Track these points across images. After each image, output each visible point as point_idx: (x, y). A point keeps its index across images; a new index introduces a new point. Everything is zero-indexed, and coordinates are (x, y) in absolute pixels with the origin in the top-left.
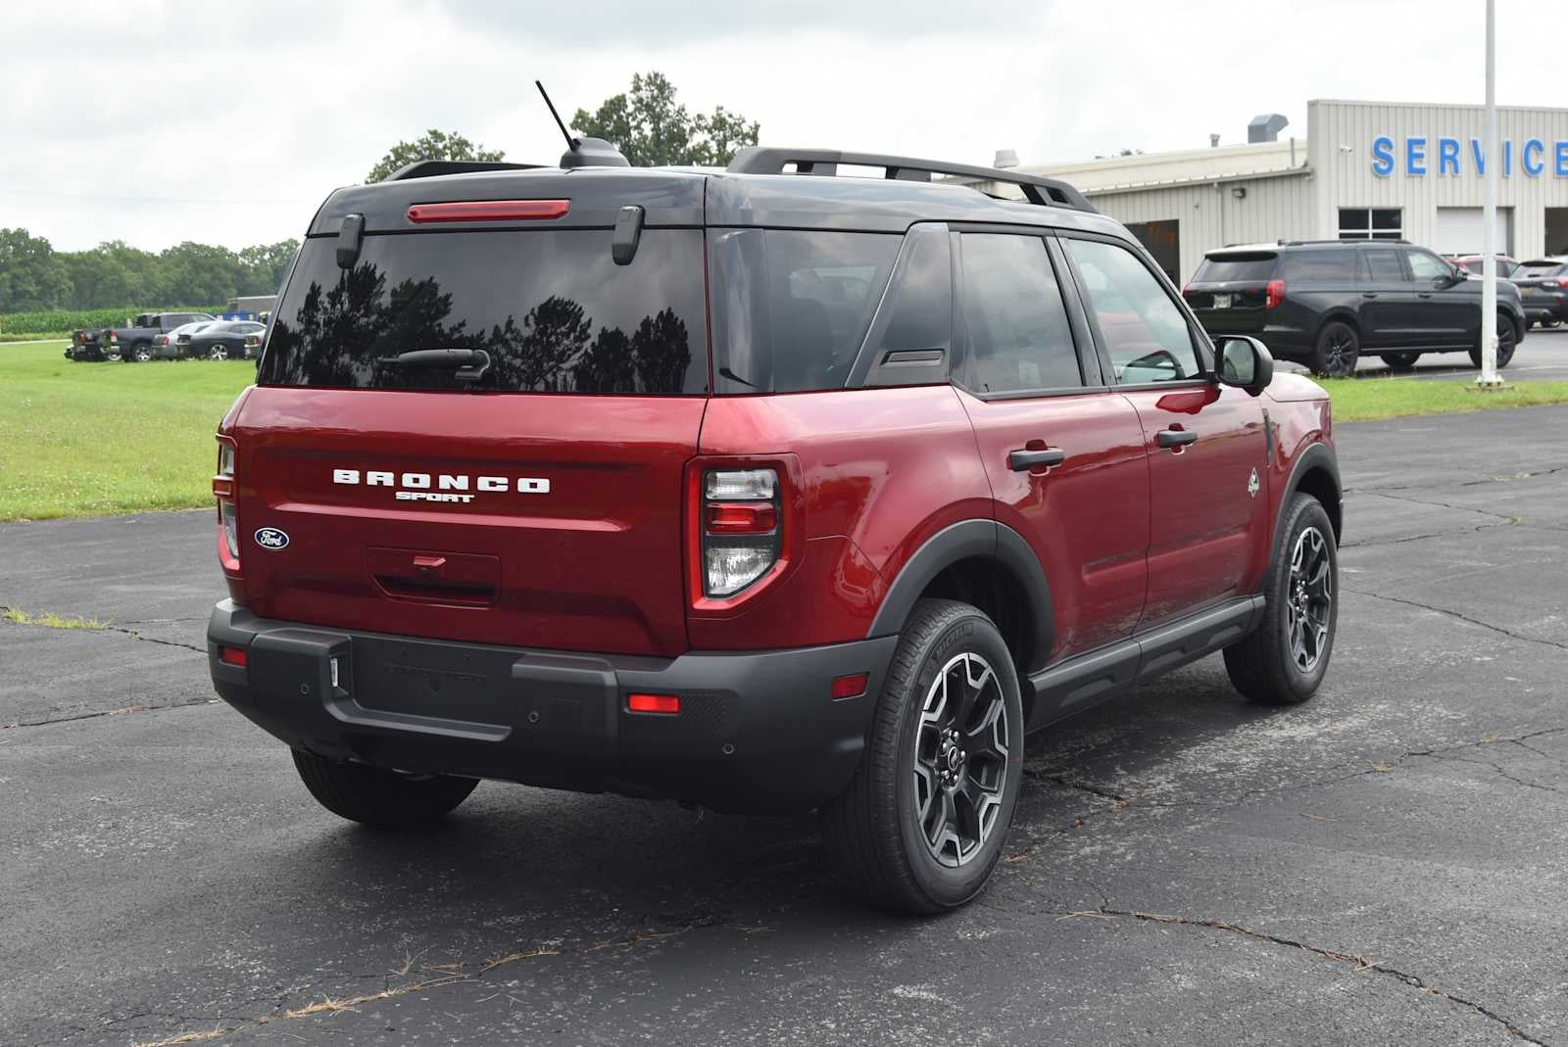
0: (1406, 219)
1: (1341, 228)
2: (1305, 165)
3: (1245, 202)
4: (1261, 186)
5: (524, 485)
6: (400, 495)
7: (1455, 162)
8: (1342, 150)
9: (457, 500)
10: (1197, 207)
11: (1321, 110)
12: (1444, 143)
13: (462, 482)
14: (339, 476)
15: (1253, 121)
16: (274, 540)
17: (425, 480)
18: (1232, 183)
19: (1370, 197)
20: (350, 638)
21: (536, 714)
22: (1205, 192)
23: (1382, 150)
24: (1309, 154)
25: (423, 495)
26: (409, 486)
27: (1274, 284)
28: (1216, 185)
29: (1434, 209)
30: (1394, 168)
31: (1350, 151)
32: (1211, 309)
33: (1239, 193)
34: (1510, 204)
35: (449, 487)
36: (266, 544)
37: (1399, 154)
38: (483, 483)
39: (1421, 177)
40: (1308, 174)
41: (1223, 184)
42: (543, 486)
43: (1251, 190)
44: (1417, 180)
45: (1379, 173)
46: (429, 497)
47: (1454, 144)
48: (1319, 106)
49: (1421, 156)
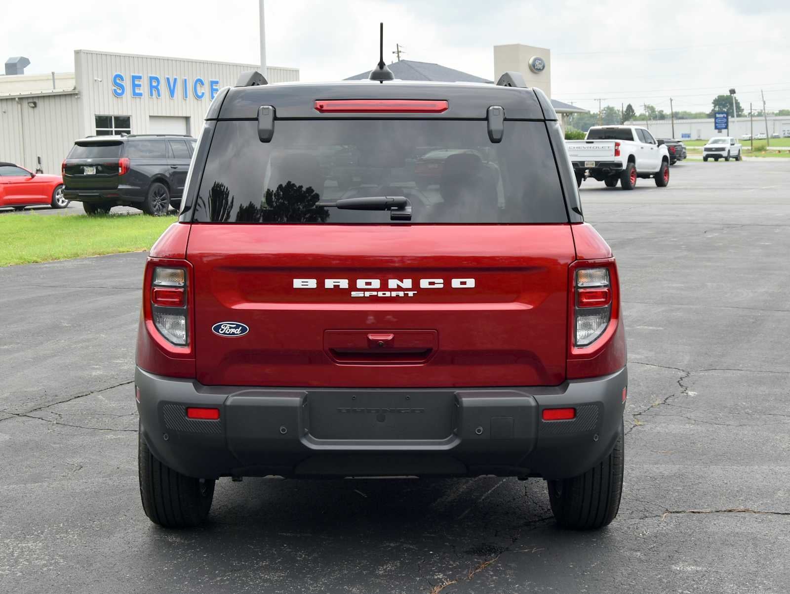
0: (133, 122)
1: (97, 127)
2: (75, 89)
3: (36, 110)
4: (47, 101)
5: (456, 283)
6: (354, 294)
7: (158, 90)
8: (95, 80)
9: (403, 295)
10: (5, 112)
11: (82, 55)
12: (151, 79)
13: (407, 283)
14: (298, 283)
15: (8, 61)
16: (233, 330)
17: (376, 283)
18: (27, 98)
19: (113, 109)
20: (307, 393)
21: (481, 428)
22: (9, 103)
23: (118, 81)
24: (76, 82)
25: (375, 293)
26: (363, 288)
27: (123, 160)
28: (17, 99)
29: (148, 118)
30: (125, 93)
31: (101, 81)
32: (82, 175)
33: (32, 105)
34: (188, 115)
35: (396, 287)
36: (224, 333)
37: (127, 84)
38: (424, 283)
39: (140, 98)
40: (77, 94)
41: (21, 99)
42: (471, 283)
43: (40, 103)
44: (138, 100)
45: (117, 95)
46: (380, 294)
47: (157, 79)
48: (82, 53)
49: (139, 86)
